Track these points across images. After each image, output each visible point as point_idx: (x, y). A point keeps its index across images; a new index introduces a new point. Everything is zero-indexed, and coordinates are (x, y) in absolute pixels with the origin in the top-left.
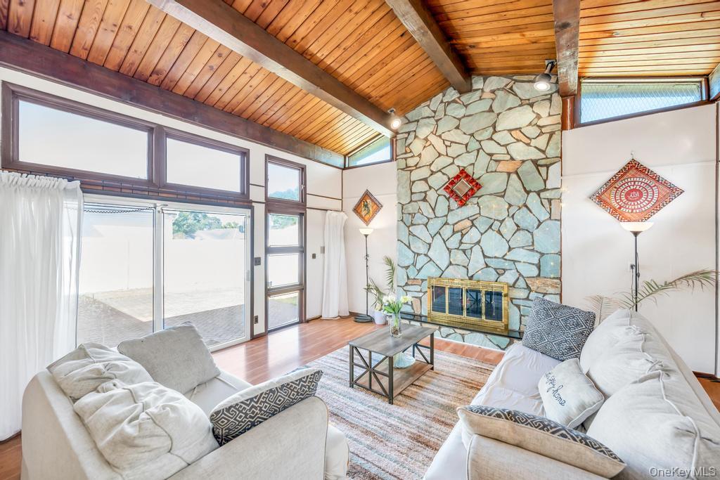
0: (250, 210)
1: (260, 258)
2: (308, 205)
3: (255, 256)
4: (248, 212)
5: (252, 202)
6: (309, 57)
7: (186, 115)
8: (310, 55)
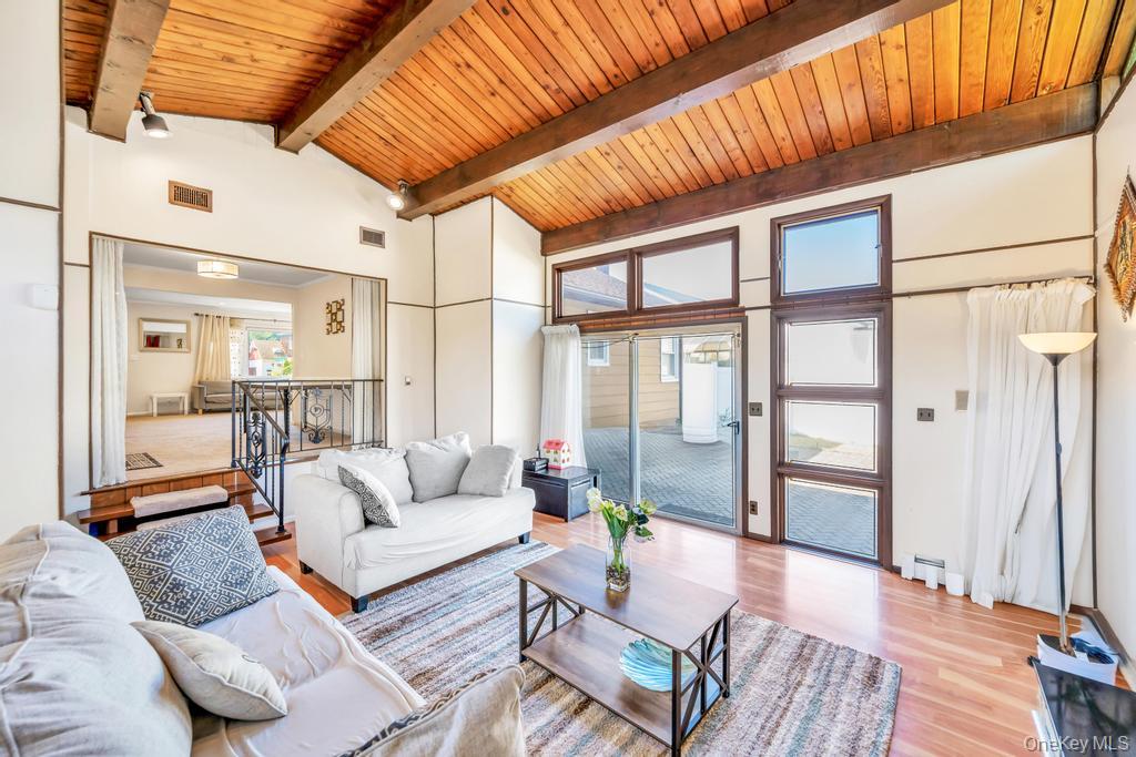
0: (740, 324)
1: (761, 404)
2: (896, 289)
3: (750, 401)
4: (737, 328)
5: (744, 310)
6: (652, 67)
7: (651, 225)
8: (649, 63)
